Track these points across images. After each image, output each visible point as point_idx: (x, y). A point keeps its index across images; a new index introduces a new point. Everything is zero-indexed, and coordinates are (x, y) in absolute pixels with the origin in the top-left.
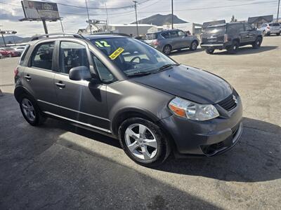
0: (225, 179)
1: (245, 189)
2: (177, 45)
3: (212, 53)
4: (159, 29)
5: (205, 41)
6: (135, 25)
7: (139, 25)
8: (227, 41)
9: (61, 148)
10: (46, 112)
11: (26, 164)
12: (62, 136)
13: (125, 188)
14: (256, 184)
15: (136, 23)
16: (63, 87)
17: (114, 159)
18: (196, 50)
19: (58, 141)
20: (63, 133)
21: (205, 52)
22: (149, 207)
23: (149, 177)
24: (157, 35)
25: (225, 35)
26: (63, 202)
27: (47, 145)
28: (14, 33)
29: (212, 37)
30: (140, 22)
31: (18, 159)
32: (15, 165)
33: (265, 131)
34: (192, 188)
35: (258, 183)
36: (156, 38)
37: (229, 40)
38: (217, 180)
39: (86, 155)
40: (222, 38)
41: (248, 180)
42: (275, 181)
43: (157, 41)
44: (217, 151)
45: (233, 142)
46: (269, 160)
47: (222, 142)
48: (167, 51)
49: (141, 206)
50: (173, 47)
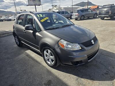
0: (82, 77)
1: (89, 83)
2: (87, 16)
3: (103, 19)
4: (82, 8)
5: (100, 14)
6: (72, 7)
7: (73, 7)
8: (110, 14)
9: (24, 56)
10: (22, 42)
11: (9, 61)
12: (26, 51)
13: (39, 75)
14: (95, 82)
15: (72, 6)
16: (25, 32)
17: (41, 62)
18: (96, 18)
19: (24, 53)
20: (27, 50)
21: (100, 19)
22: (44, 84)
23: (50, 72)
24: (78, 11)
25: (110, 11)
26: (15, 77)
27: (19, 54)
28: (25, 10)
29: (103, 12)
30: (74, 5)
31: (8, 58)
32: (6, 61)
33: (112, 58)
34: (65, 79)
35: (96, 81)
36: (78, 12)
37: (112, 13)
38: (78, 77)
39: (31, 60)
40: (108, 12)
41: (92, 79)
42: (105, 82)
43: (78, 14)
44: (79, 65)
45: (89, 61)
46: (107, 71)
47: (82, 61)
48: (82, 18)
49: (42, 83)
50: (85, 17)
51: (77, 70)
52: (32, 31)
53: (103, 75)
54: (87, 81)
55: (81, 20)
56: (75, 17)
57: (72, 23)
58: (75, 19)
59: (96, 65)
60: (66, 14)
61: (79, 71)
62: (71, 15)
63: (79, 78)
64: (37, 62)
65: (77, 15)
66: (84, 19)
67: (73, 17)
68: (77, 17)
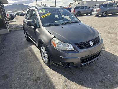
0: (71, 80)
2: (111, 12)
4: (109, 2)
6: (96, 1)
9: (27, 50)
10: (29, 37)
11: (14, 53)
19: (29, 48)
23: (43, 69)
24: (100, 6)
27: (24, 48)
32: (11, 53)
34: (54, 79)
38: (67, 79)
39: (32, 54)
43: (100, 9)
44: (70, 66)
45: (82, 64)
46: (103, 79)
47: (73, 63)
48: (104, 14)
49: (31, 78)
50: (108, 13)
51: (70, 72)
52: (33, 27)
53: (96, 82)
54: (76, 85)
55: (102, 16)
56: (96, 13)
57: (78, 20)
58: (96, 15)
59: (94, 69)
60: (85, 9)
61: (72, 73)
62: (92, 11)
63: (69, 80)
64: (36, 57)
65: (99, 11)
66: (106, 16)
67: (93, 13)
68: (98, 13)
